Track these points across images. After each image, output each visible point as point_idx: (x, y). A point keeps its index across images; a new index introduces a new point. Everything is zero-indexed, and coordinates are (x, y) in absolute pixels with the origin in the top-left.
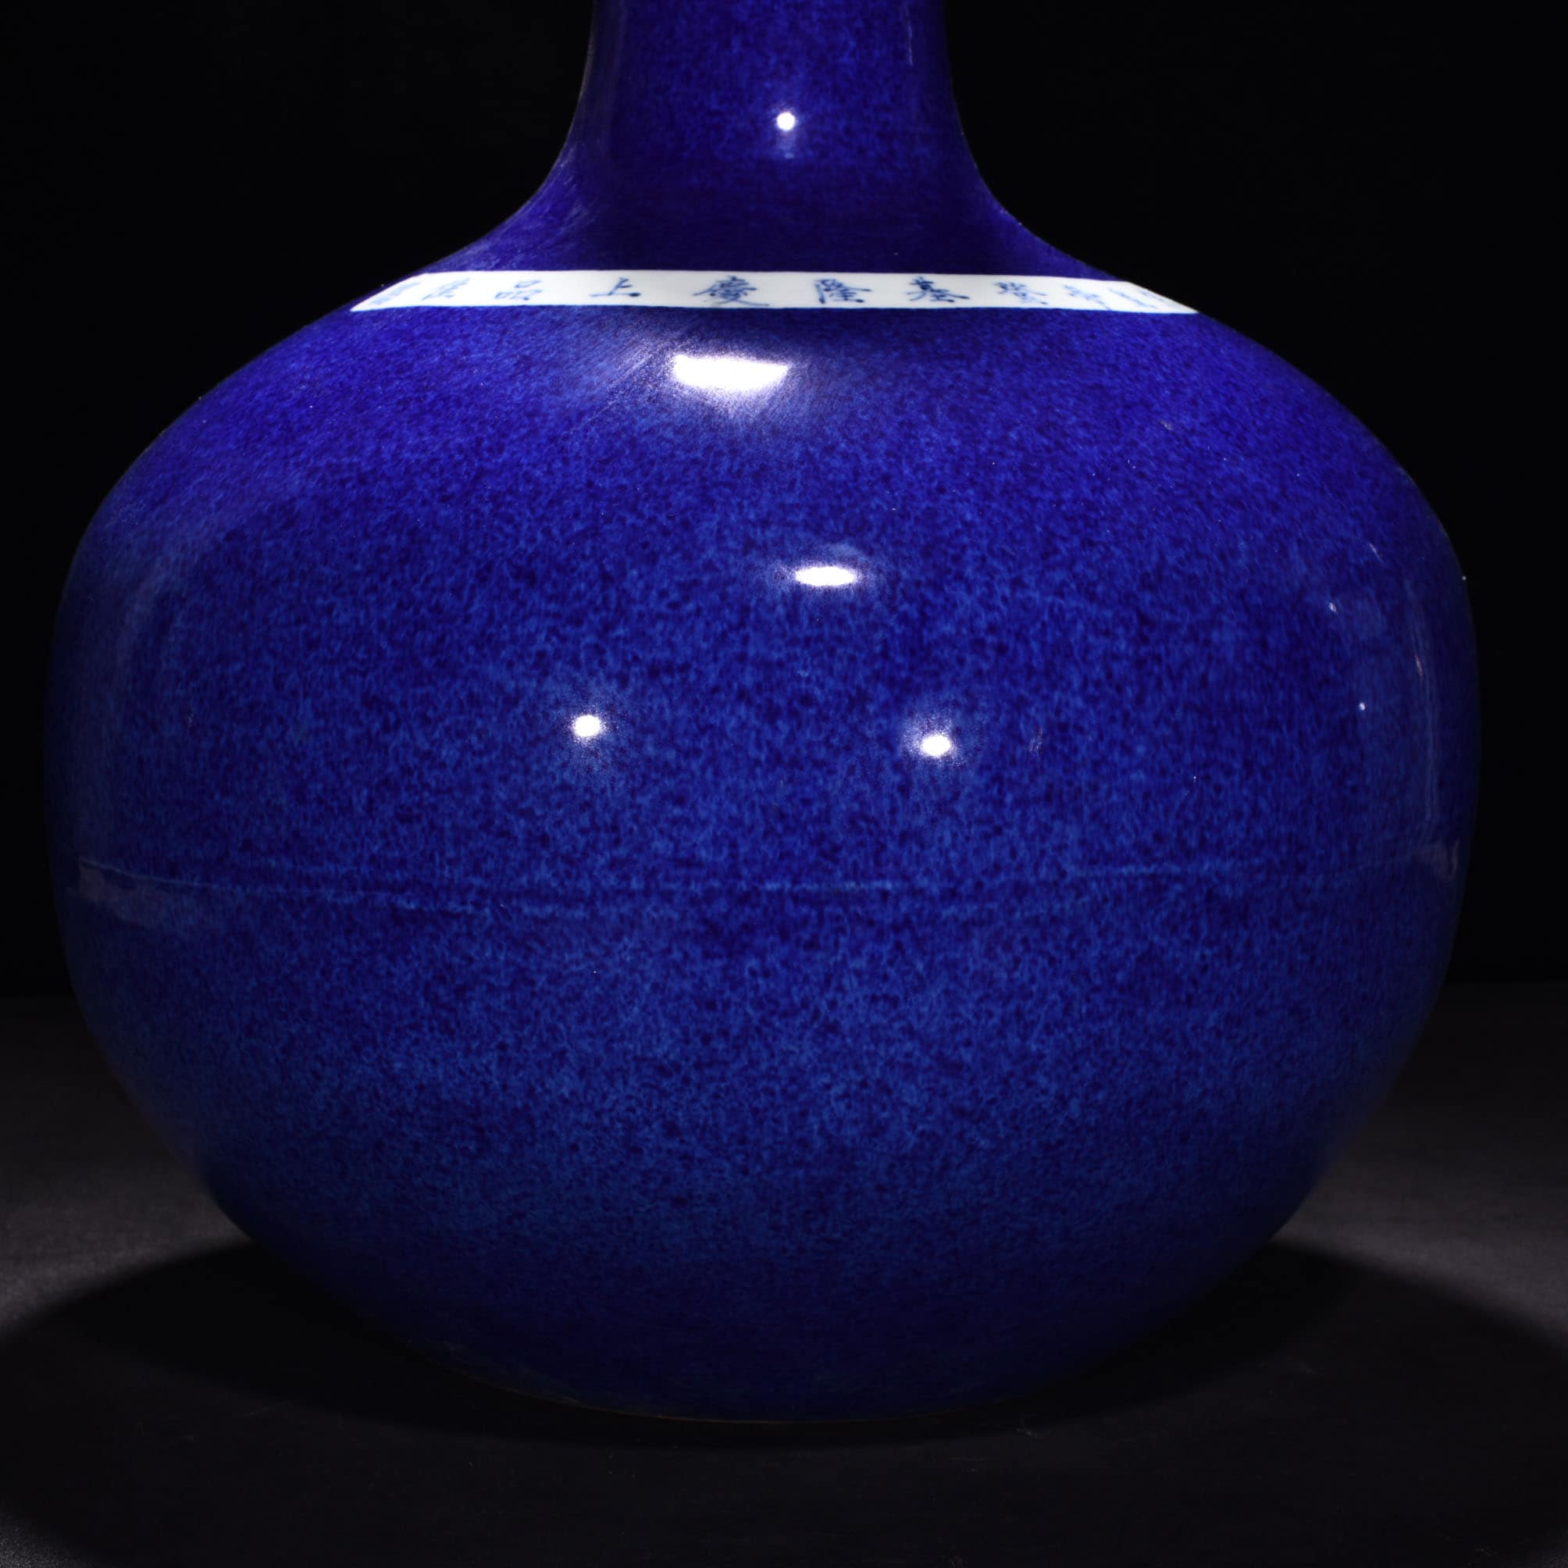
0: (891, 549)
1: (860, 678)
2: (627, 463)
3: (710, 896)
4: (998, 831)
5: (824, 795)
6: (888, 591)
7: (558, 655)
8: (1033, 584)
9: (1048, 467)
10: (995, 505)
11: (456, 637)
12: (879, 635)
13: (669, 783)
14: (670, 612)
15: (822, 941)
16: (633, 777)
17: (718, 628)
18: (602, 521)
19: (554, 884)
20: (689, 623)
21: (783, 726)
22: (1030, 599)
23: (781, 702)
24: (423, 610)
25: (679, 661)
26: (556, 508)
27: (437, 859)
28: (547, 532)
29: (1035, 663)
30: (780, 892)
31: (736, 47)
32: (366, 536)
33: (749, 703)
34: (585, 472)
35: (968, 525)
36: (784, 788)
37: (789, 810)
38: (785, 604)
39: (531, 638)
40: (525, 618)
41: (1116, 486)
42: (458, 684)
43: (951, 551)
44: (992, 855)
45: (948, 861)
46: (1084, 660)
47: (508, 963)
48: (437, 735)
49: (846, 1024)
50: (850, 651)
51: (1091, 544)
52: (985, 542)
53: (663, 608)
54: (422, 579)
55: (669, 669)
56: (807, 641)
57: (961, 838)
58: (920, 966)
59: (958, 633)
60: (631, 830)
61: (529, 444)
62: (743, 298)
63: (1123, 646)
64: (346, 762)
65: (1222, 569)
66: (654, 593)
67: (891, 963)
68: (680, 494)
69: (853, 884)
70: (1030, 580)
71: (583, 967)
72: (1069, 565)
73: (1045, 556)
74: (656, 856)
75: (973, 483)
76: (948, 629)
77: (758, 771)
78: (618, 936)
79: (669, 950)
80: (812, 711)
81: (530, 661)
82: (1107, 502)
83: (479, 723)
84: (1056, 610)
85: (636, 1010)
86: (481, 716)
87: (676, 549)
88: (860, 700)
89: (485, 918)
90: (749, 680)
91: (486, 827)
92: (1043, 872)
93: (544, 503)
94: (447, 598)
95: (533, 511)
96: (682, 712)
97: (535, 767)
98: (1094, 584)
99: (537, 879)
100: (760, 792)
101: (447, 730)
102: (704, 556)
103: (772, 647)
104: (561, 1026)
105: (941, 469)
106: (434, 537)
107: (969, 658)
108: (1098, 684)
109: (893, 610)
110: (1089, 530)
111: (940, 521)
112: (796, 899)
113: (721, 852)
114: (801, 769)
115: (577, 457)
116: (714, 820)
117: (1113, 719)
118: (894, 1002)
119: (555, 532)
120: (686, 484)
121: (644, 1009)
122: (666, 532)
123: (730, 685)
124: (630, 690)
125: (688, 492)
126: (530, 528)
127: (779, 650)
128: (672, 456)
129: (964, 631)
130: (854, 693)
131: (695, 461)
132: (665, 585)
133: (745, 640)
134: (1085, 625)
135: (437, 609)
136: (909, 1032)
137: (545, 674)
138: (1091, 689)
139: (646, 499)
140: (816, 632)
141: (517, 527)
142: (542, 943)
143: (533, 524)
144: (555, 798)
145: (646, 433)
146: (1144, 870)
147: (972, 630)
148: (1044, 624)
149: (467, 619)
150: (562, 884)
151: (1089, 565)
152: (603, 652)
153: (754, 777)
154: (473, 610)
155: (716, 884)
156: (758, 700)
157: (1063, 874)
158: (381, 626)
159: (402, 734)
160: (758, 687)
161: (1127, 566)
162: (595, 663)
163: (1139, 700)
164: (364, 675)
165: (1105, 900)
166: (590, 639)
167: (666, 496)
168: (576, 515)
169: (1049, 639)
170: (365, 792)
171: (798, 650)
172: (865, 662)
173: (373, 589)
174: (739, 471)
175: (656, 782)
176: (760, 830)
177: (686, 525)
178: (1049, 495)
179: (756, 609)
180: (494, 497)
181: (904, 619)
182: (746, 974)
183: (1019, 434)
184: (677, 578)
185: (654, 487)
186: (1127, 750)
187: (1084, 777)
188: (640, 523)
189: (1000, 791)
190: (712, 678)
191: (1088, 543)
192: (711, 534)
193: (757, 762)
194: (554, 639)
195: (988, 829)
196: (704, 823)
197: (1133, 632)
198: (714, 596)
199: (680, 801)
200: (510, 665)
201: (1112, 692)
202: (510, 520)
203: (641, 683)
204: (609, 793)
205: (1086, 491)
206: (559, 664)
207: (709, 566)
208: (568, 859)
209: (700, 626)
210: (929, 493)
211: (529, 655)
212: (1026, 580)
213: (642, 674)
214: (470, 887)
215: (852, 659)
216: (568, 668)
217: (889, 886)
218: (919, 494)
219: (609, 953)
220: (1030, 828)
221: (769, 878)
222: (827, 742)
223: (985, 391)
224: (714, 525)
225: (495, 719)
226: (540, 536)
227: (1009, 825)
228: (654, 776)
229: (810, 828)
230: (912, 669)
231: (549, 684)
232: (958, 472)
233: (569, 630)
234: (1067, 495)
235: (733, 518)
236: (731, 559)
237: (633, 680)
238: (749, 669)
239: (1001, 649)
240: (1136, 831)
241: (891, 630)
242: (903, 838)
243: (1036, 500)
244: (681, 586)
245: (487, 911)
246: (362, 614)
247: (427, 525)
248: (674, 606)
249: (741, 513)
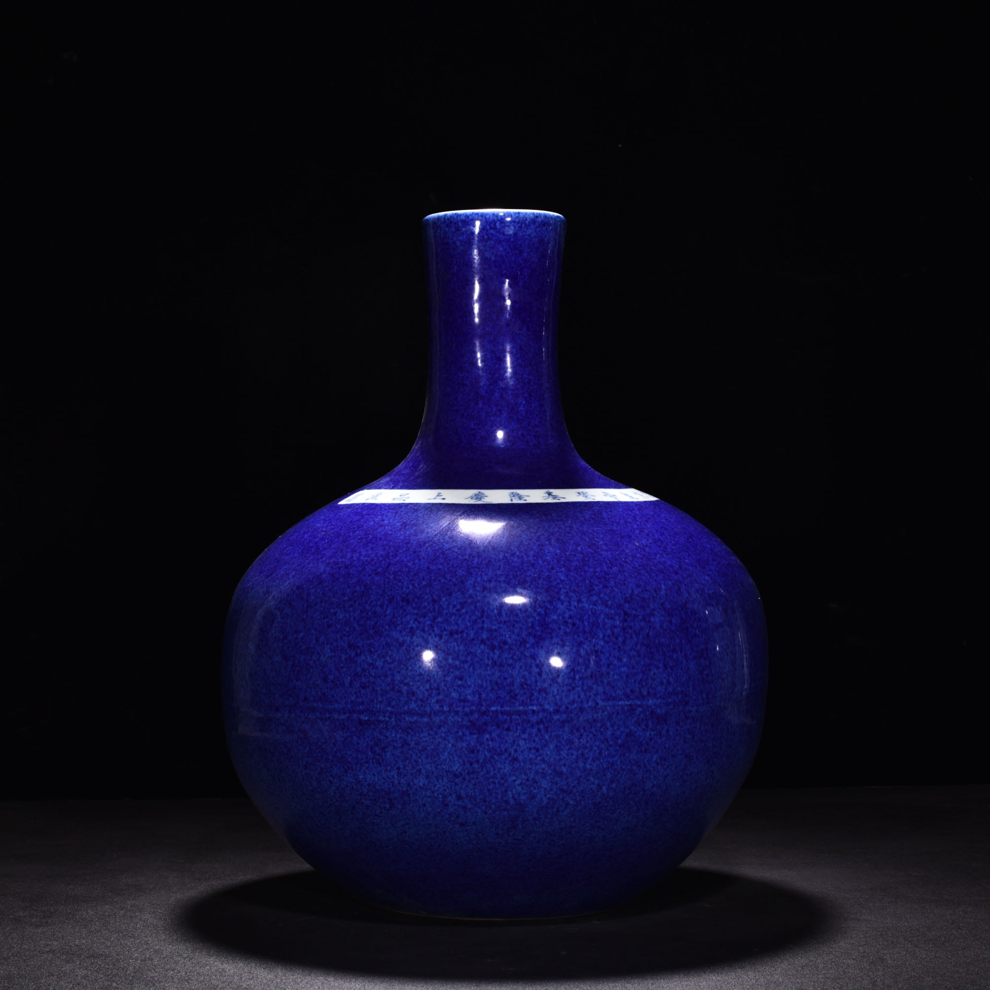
0: (534, 590)
1: (524, 635)
2: (441, 560)
3: (472, 712)
4: (574, 688)
5: (512, 676)
6: (533, 604)
7: (417, 628)
8: (585, 601)
9: (591, 560)
10: (571, 574)
11: (381, 622)
12: (530, 620)
13: (457, 673)
14: (457, 613)
15: (511, 728)
16: (444, 671)
17: (474, 618)
18: (433, 581)
19: (417, 709)
20: (463, 617)
21: (497, 652)
22: (584, 606)
23: (496, 644)
24: (370, 613)
25: (460, 629)
26: (417, 577)
27: (375, 701)
28: (413, 585)
29: (586, 629)
30: (497, 711)
31: (480, 405)
32: (349, 587)
33: (485, 644)
34: (426, 564)
35: (562, 581)
36: (497, 674)
37: (499, 682)
38: (497, 609)
39: (408, 623)
40: (406, 615)
41: (616, 566)
42: (382, 639)
43: (556, 590)
44: (572, 698)
45: (556, 699)
46: (604, 628)
47: (401, 738)
48: (375, 657)
49: (521, 758)
50: (520, 625)
51: (606, 587)
52: (568, 587)
53: (454, 611)
54: (369, 602)
55: (457, 633)
56: (505, 622)
57: (560, 691)
58: (547, 737)
59: (559, 619)
60: (444, 689)
61: (406, 554)
62: (483, 500)
63: (618, 623)
64: (342, 668)
65: (655, 595)
66: (451, 606)
67: (536, 736)
68: (460, 571)
69: (522, 708)
70: (584, 600)
71: (427, 739)
72: (598, 594)
73: (590, 591)
74: (453, 698)
75: (564, 566)
76: (555, 617)
77: (488, 668)
78: (440, 727)
79: (457, 732)
80: (507, 647)
81: (408, 631)
82: (613, 572)
83: (390, 653)
84: (593, 610)
85: (446, 754)
86: (390, 650)
87: (459, 590)
88: (524, 642)
89: (392, 722)
90: (484, 636)
91: (393, 689)
92: (590, 703)
93: (412, 574)
94: (378, 609)
95: (408, 578)
96: (462, 647)
97: (410, 668)
98: (608, 601)
99: (410, 708)
100: (489, 675)
101: (379, 655)
102: (469, 593)
103: (493, 625)
104: (420, 760)
105: (553, 561)
106: (373, 588)
107: (562, 628)
108: (609, 636)
109: (535, 611)
110: (606, 582)
111: (552, 580)
112: (502, 713)
113: (475, 697)
114: (503, 667)
115: (424, 558)
116: (473, 685)
117: (614, 649)
118: (538, 750)
119: (416, 585)
120: (462, 567)
121: (449, 753)
122: (455, 585)
123: (478, 638)
124: (443, 640)
125: (463, 570)
126: (407, 584)
127: (495, 625)
128: (457, 558)
129: (561, 618)
130: (521, 640)
131: (465, 559)
132: (455, 603)
133: (483, 622)
134: (604, 616)
135: (375, 613)
136: (543, 761)
137: (413, 635)
138: (606, 638)
139: (448, 573)
140: (508, 619)
141: (403, 583)
142: (412, 730)
143: (408, 582)
144: (417, 678)
145: (448, 550)
146: (627, 703)
147: (563, 618)
148: (589, 615)
149: (385, 616)
150: (420, 709)
151: (605, 594)
152: (434, 627)
153: (487, 670)
154: (387, 613)
155: (474, 708)
156: (488, 643)
157: (597, 704)
158: (354, 619)
159: (363, 657)
160: (488, 639)
161: (619, 594)
162: (431, 631)
163: (624, 642)
164: (348, 636)
165: (613, 713)
166: (428, 622)
167: (455, 572)
168: (424, 579)
169: (591, 621)
170: (349, 678)
171: (502, 625)
172: (525, 629)
173: (351, 606)
174: (481, 563)
175: (452, 672)
176: (489, 688)
177: (462, 582)
178: (592, 570)
179: (487, 611)
180: (394, 573)
181: (539, 614)
182: (485, 740)
183: (581, 548)
184: (459, 601)
185: (451, 569)
186: (620, 660)
187: (604, 669)
188: (446, 581)
189: (574, 675)
190: (472, 635)
191: (605, 587)
192: (471, 585)
193: (488, 665)
194: (416, 623)
195: (570, 688)
196: (470, 686)
197: (622, 618)
198: (472, 607)
199: (461, 679)
200: (401, 632)
201: (614, 639)
202: (400, 581)
203: (447, 637)
204: (436, 676)
205: (605, 568)
206: (418, 631)
207: (470, 596)
208: (422, 700)
209: (467, 617)
210: (548, 569)
211: (408, 629)
212: (583, 600)
213: (447, 634)
214: (387, 711)
215: (521, 628)
216: (422, 633)
217: (535, 708)
218: (544, 570)
219: (436, 733)
220: (585, 688)
221: (493, 706)
222: (512, 658)
223: (569, 533)
224: (472, 582)
225: (395, 651)
226: (411, 586)
227: (578, 687)
228: (452, 670)
229: (507, 688)
230: (542, 631)
231: (415, 638)
232: (559, 562)
233: (421, 619)
234: (598, 570)
235: (479, 579)
236: (478, 594)
237: (444, 637)
238: (485, 632)
239: (574, 624)
240: (624, 688)
241: (535, 618)
242: (540, 691)
243: (587, 571)
244: (460, 603)
245: (393, 719)
246: (347, 615)
247: (370, 583)
248: (458, 610)
249: (481, 577)
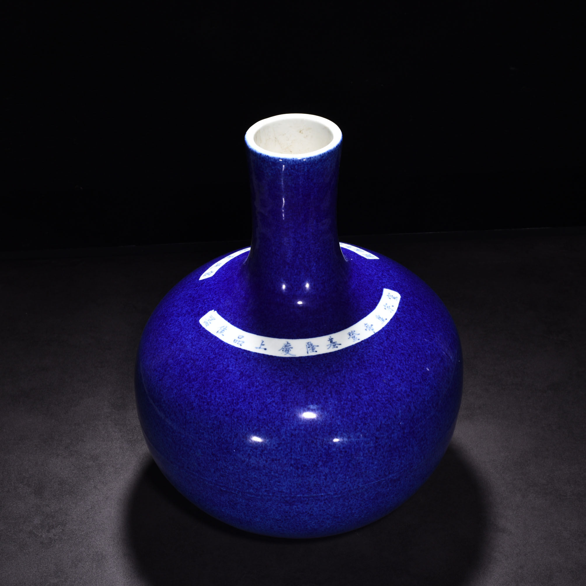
0: (322, 434)
1: (316, 461)
2: (265, 412)
3: (286, 497)
4: (345, 483)
5: (309, 481)
6: (321, 443)
7: (252, 455)
8: (353, 437)
9: (357, 405)
10: (344, 419)
11: (231, 447)
12: (320, 453)
13: (277, 479)
14: (275, 449)
15: (309, 503)
16: (269, 478)
17: (286, 453)
18: (260, 427)
19: (254, 492)
20: (280, 452)
21: (300, 470)
22: (352, 440)
23: (299, 466)
24: (223, 440)
25: (278, 458)
26: (251, 423)
27: (229, 484)
28: (249, 428)
29: (353, 453)
30: (300, 497)
31: (287, 268)
32: (210, 419)
33: (293, 466)
34: (256, 414)
35: (339, 426)
36: (300, 481)
37: (302, 484)
38: (300, 448)
39: (247, 451)
40: (245, 447)
41: (372, 406)
42: (232, 456)
43: (335, 433)
44: (344, 487)
45: (335, 489)
46: (363, 450)
47: (245, 502)
48: (228, 464)
49: (314, 514)
50: (314, 456)
51: (366, 424)
52: (342, 429)
53: (274, 448)
54: (223, 433)
55: (276, 460)
56: (305, 455)
57: (337, 485)
58: (329, 505)
59: (337, 450)
60: (269, 486)
61: (244, 403)
62: (290, 352)
63: (372, 445)
64: (209, 463)
65: (395, 420)
66: (272, 445)
67: (323, 505)
68: (277, 422)
69: (315, 495)
70: (352, 436)
71: (260, 505)
72: (360, 431)
73: (355, 430)
74: (275, 490)
75: (340, 414)
76: (334, 450)
77: (295, 478)
78: (267, 501)
79: (278, 504)
80: (306, 468)
81: (247, 455)
82: (370, 412)
83: (237, 464)
84: (357, 441)
85: (272, 512)
86: (237, 463)
87: (277, 435)
88: (316, 464)
89: (240, 495)
90: (293, 462)
91: (239, 481)
92: (355, 487)
93: (248, 421)
94: (228, 439)
95: (246, 423)
96: (279, 467)
97: (249, 474)
98: (366, 434)
99: (250, 491)
100: (296, 481)
101: (230, 464)
102: (283, 438)
103: (297, 456)
104: (256, 513)
105: (333, 411)
106: (225, 425)
107: (339, 455)
108: (366, 454)
109: (322, 447)
110: (365, 421)
111: (333, 425)
112: (303, 498)
113: (288, 491)
114: (304, 477)
115: (255, 409)
116: (286, 486)
117: (370, 459)
118: (324, 510)
119: (251, 428)
120: (278, 419)
121: (273, 512)
122: (274, 431)
123: (289, 463)
124: (268, 463)
125: (279, 421)
126: (245, 427)
127: (299, 457)
128: (275, 411)
129: (338, 449)
130: (315, 464)
131: (280, 413)
132: (274, 443)
133: (292, 455)
134: (364, 443)
135: (226, 441)
136: (328, 514)
137: (250, 458)
138: (365, 455)
139: (270, 423)
140: (306, 453)
141: (242, 426)
142: (252, 500)
143: (246, 426)
144: (253, 479)
145: (269, 404)
146: (377, 482)
147: (339, 449)
148: (355, 445)
149: (233, 444)
150: (255, 493)
151: (365, 429)
152: (262, 455)
153: (294, 479)
154: (234, 443)
155: (287, 495)
156: (295, 466)
157: (359, 487)
158: (215, 441)
159: (220, 462)
160: (295, 464)
161: (373, 427)
162: (260, 458)
163: (376, 454)
164: (212, 449)
165: (368, 488)
166: (259, 453)
167: (274, 422)
168: (255, 425)
169: (356, 448)
170: (213, 469)
171: (303, 457)
172: (317, 458)
173: (212, 432)
174: (290, 416)
175: (274, 479)
176: (296, 487)
177: (278, 430)
178: (357, 413)
179: (294, 449)
180: (237, 417)
181: (325, 449)
182: (294, 508)
183: (351, 396)
184: (277, 442)
185: (271, 420)
186: (373, 463)
187: (363, 470)
188: (269, 429)
189: (345, 477)
190: (285, 462)
191: (365, 424)
192: (284, 432)
193: (295, 476)
194: (252, 452)
195: (343, 483)
196: (284, 486)
197: (374, 441)
198: (285, 446)
199: (279, 482)
200: (243, 455)
201: (369, 454)
202: (241, 424)
203: (270, 462)
204: (264, 480)
205: (365, 410)
206: (253, 457)
207: (284, 440)
208: (256, 489)
209: (282, 452)
210: (330, 419)
211: (247, 454)
212: (351, 436)
213: (270, 460)
214: (237, 490)
215: (314, 458)
216: (255, 457)
217: (323, 494)
218: (328, 419)
219: (265, 504)
220: (352, 481)
221: (298, 494)
222: (309, 473)
223: (343, 383)
224: (284, 430)
225: (240, 464)
226: (247, 429)
227: (348, 482)
228: (274, 478)
229: (306, 487)
230: (326, 458)
231: (251, 460)
232: (337, 411)
233: (255, 450)
234: (360, 412)
235: (288, 428)
236: (288, 438)
237: (268, 461)
238: (292, 460)
239: (346, 452)
240: (375, 476)
241: (322, 451)
242: (325, 487)
243: (354, 415)
244: (277, 444)
245: (240, 494)
246: (210, 437)
247: (223, 421)
248: (276, 448)
249: (290, 427)
